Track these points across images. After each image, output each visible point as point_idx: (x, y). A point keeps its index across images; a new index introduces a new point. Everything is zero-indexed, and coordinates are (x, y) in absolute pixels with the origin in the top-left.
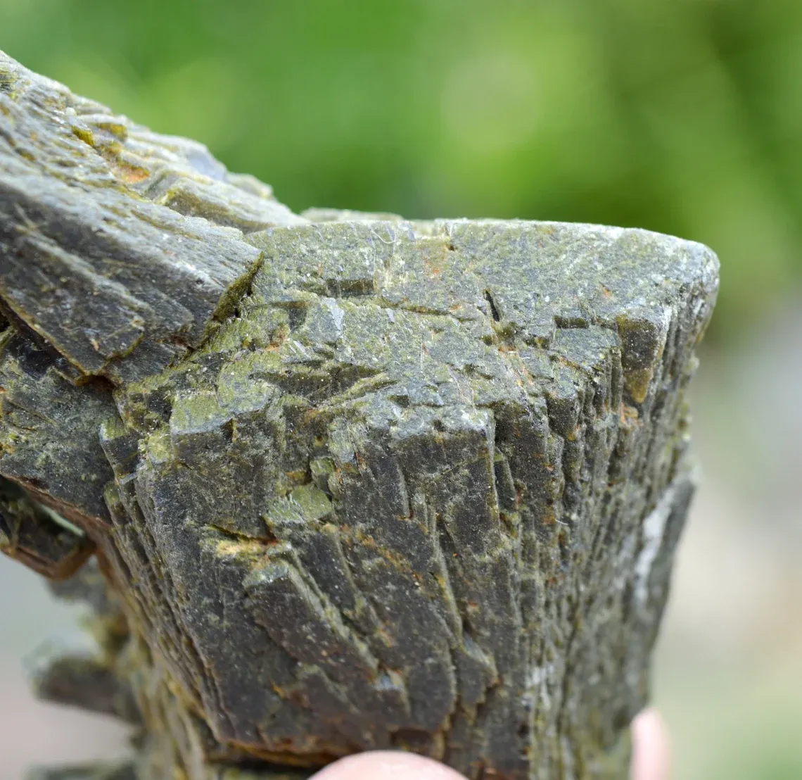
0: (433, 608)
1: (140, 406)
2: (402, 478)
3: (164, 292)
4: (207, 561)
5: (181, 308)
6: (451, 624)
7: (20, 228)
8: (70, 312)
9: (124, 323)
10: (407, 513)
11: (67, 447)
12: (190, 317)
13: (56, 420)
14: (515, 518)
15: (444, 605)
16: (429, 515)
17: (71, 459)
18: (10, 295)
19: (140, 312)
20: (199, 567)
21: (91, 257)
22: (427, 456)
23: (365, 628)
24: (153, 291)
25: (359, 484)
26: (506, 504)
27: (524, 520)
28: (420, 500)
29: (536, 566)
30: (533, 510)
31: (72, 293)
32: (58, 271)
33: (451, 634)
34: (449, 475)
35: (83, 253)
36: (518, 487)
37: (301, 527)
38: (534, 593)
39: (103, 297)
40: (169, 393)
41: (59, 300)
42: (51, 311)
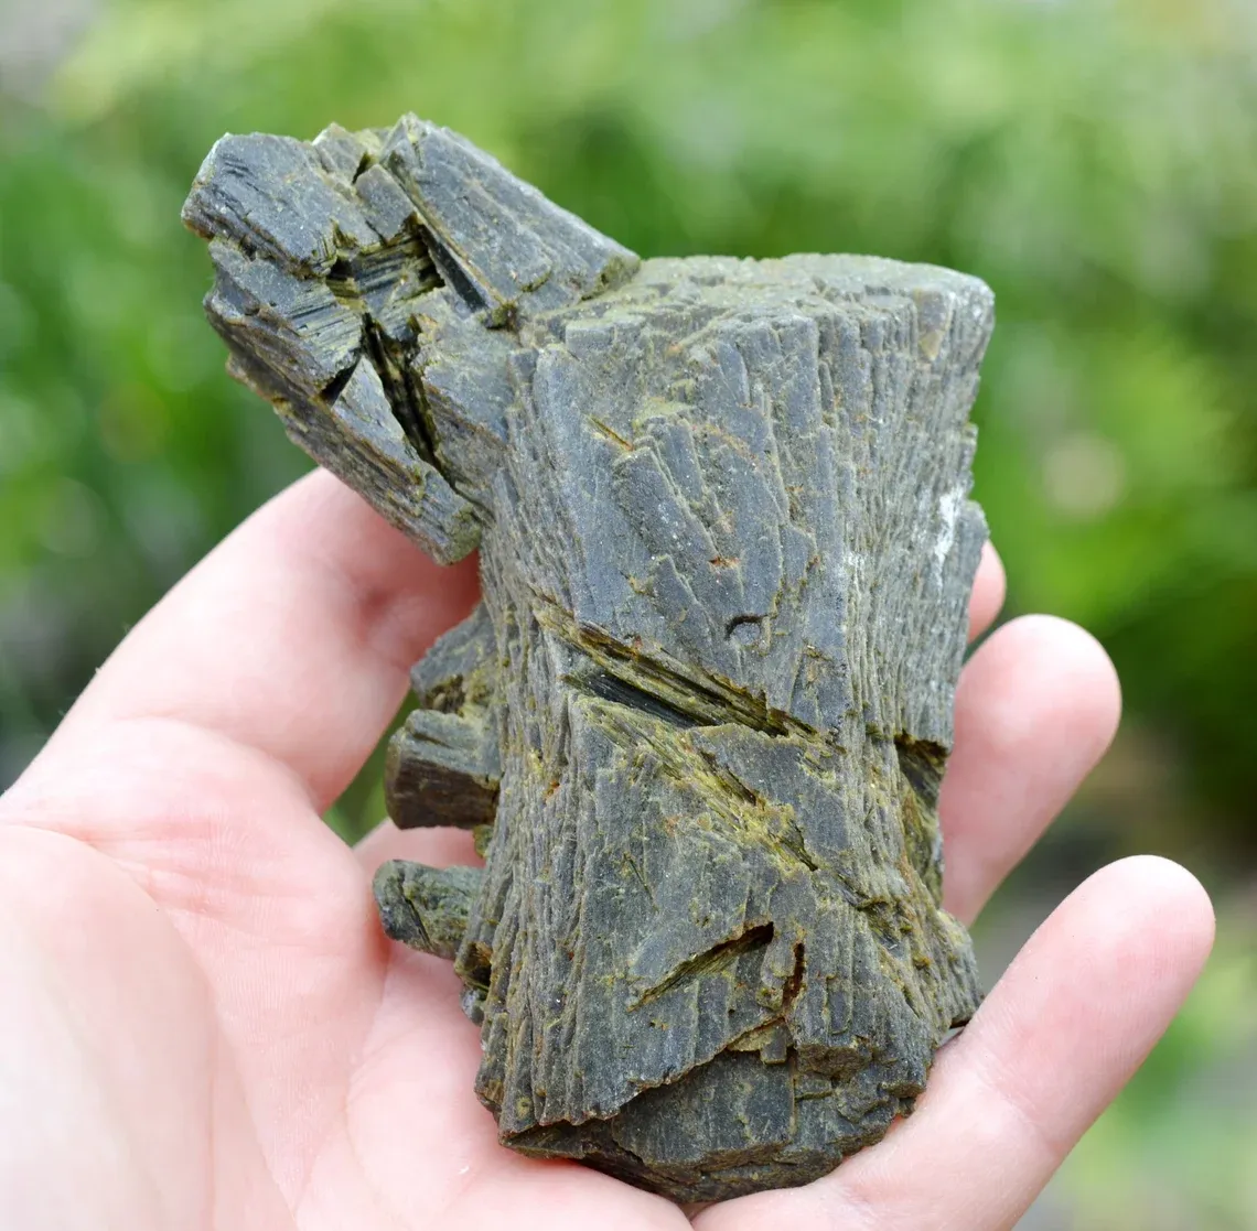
0: (767, 486)
1: (543, 328)
2: (745, 371)
3: (568, 244)
4: (585, 441)
5: (579, 257)
6: (780, 500)
7: (467, 181)
8: (497, 250)
9: (536, 260)
10: (747, 399)
11: (479, 373)
12: (585, 264)
13: (474, 352)
14: (835, 416)
15: (775, 482)
16: (765, 402)
17: (482, 382)
18: (453, 237)
19: (550, 256)
20: (579, 447)
21: (517, 210)
22: (765, 348)
23: (709, 516)
24: (560, 243)
25: (710, 379)
26: (826, 405)
27: (841, 418)
28: (759, 387)
29: (850, 456)
30: (848, 410)
31: (500, 232)
32: (492, 213)
33: (779, 510)
34: (782, 364)
35: (512, 206)
36: (837, 392)
37: (663, 421)
38: (848, 475)
39: (522, 238)
40: (565, 321)
41: (490, 239)
42: (483, 249)
